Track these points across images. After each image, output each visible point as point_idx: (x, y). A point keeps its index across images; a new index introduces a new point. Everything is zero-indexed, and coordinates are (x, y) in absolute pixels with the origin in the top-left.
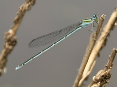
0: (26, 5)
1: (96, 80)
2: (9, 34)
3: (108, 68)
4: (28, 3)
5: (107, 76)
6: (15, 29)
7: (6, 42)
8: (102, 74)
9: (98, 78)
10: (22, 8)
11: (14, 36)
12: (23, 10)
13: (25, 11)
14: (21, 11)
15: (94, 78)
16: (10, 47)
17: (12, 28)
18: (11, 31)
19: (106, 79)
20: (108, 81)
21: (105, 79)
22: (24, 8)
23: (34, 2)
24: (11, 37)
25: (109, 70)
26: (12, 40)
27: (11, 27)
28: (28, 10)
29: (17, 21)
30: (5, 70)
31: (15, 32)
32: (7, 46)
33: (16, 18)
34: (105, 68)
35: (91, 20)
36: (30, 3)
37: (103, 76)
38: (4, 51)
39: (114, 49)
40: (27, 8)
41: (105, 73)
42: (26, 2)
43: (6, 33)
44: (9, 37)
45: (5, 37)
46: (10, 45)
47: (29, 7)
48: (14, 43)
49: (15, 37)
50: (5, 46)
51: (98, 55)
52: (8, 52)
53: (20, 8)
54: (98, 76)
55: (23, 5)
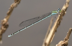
0: (15, 4)
2: (4, 21)
3: (66, 40)
4: (16, 3)
5: (66, 45)
6: (7, 18)
7: (2, 26)
8: (63, 44)
10: (12, 6)
15: (57, 45)
16: (5, 29)
18: (5, 20)
24: (6, 23)
25: (67, 41)
27: (5, 17)
28: (16, 7)
29: (9, 14)
30: (1, 42)
31: (8, 20)
32: (3, 28)
33: (8, 12)
34: (64, 40)
35: (57, 11)
36: (17, 3)
39: (70, 29)
41: (64, 43)
43: (2, 21)
45: (1, 23)
48: (7, 26)
49: (8, 23)
50: (1, 29)
52: (3, 32)
53: (11, 6)
54: (60, 45)
55: (13, 4)
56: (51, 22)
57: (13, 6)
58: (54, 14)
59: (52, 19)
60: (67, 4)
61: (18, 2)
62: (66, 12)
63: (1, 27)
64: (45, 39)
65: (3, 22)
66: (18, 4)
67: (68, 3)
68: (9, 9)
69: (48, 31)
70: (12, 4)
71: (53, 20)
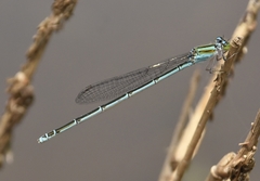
0: (53, 20)
1: (219, 174)
2: (16, 82)
3: (247, 148)
4: (57, 14)
5: (245, 166)
6: (29, 70)
7: (10, 99)
8: (235, 163)
9: (226, 170)
10: (46, 26)
11: (27, 84)
12: (47, 31)
13: (51, 31)
14: (43, 33)
16: (21, 110)
17: (23, 70)
18: (21, 77)
19: (246, 172)
20: (248, 176)
21: (242, 170)
23: (71, 12)
24: (23, 89)
25: (251, 153)
26: (24, 94)
27: (22, 66)
29: (34, 56)
30: (9, 157)
31: (30, 78)
32: (13, 106)
33: (32, 47)
34: (241, 150)
36: (61, 15)
37: (236, 167)
38: (6, 118)
40: (55, 26)
41: (241, 160)
42: (52, 15)
43: (10, 80)
44: (16, 88)
45: (7, 89)
46: (19, 104)
47: (58, 23)
48: (28, 100)
49: (30, 89)
50: (8, 109)
52: (15, 120)
53: (42, 26)
54: (224, 167)
55: (47, 19)
56: (193, 86)
57: (49, 26)
58: (204, 59)
59: (196, 73)
60: (249, 18)
61: (67, 13)
62: (245, 49)
63: (6, 102)
64: (171, 148)
65: (12, 86)
66: (67, 18)
67: (255, 16)
68: (35, 36)
69: (182, 118)
70: (43, 19)
71: (199, 80)
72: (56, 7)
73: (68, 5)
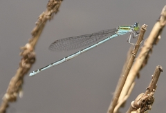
0: (47, 14)
1: (135, 105)
2: (26, 49)
3: (150, 90)
4: (49, 10)
5: (149, 101)
6: (33, 42)
7: (22, 59)
8: (143, 99)
9: (138, 103)
10: (43, 17)
11: (32, 51)
12: (43, 20)
13: (46, 20)
14: (41, 20)
15: (133, 103)
16: (28, 66)
17: (30, 42)
18: (28, 46)
19: (148, 104)
20: (150, 107)
21: (146, 104)
22: (45, 17)
23: (57, 10)
24: (29, 53)
25: (152, 93)
26: (29, 56)
27: (29, 40)
28: (50, 19)
29: (36, 34)
30: (21, 94)
31: (34, 47)
32: (23, 64)
33: (35, 29)
34: (147, 91)
36: (52, 11)
37: (144, 101)
38: (19, 70)
39: (157, 67)
40: (48, 17)
41: (146, 97)
42: (47, 10)
43: (22, 48)
44: (25, 53)
45: (21, 54)
46: (27, 63)
47: (50, 15)
48: (32, 61)
49: (34, 53)
50: (20, 64)
51: (138, 75)
52: (25, 72)
53: (40, 17)
55: (44, 13)
61: (55, 10)
63: (20, 61)
65: (23, 52)
68: (36, 22)
72: (49, 6)
73: (55, 5)
